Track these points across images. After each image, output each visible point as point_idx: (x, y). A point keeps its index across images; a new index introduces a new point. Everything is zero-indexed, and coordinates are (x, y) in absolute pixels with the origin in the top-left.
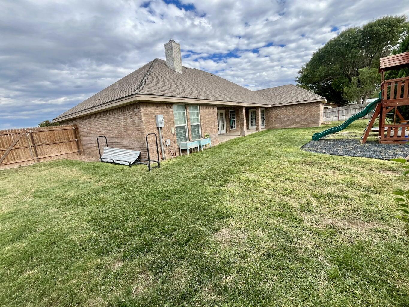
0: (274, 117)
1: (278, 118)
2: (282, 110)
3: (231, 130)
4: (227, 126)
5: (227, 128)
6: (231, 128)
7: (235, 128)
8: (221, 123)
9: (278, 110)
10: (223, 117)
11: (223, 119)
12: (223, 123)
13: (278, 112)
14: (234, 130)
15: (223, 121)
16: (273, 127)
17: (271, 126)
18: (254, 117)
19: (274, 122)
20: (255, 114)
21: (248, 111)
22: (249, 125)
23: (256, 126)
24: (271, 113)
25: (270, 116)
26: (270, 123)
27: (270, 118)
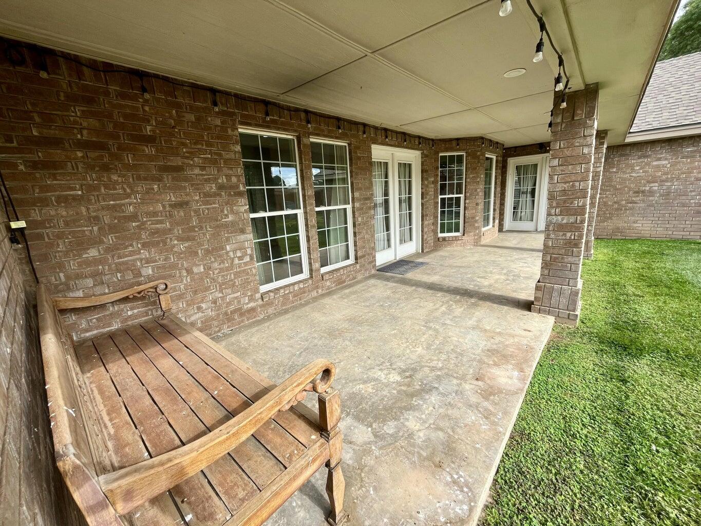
0: (630, 189)
1: (652, 193)
2: (687, 157)
3: (444, 239)
4: (426, 223)
5: (426, 230)
6: (442, 231)
7: (457, 230)
8: (400, 210)
9: (659, 159)
10: (410, 182)
11: (410, 193)
12: (410, 208)
13: (658, 167)
14: (456, 239)
15: (410, 198)
16: (618, 228)
17: (611, 228)
18: (530, 188)
19: (626, 209)
20: (532, 173)
21: (507, 163)
22: (505, 218)
23: (532, 221)
24: (616, 173)
25: (610, 186)
26: (607, 212)
27: (608, 193)
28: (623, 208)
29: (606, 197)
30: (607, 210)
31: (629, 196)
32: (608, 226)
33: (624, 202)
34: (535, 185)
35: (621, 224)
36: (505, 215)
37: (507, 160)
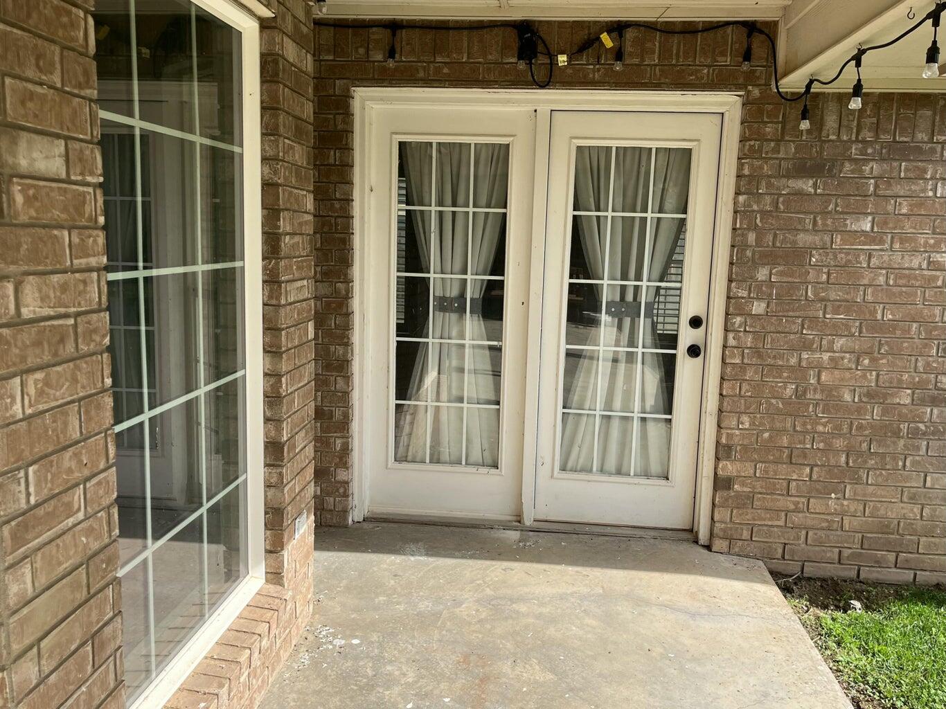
16: (884, 528)
17: (856, 523)
18: (474, 281)
19: (915, 434)
20: (483, 199)
21: (348, 115)
22: (355, 444)
23: (495, 466)
24: (873, 241)
25: (847, 305)
26: (839, 443)
27: (840, 343)
28: (904, 426)
29: (835, 364)
30: (837, 432)
31: (928, 369)
32: (843, 514)
33: (905, 398)
34: (498, 265)
35: (898, 510)
36: (355, 426)
37: (346, 97)
